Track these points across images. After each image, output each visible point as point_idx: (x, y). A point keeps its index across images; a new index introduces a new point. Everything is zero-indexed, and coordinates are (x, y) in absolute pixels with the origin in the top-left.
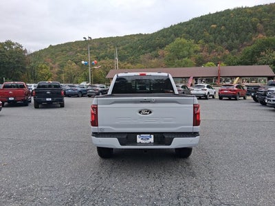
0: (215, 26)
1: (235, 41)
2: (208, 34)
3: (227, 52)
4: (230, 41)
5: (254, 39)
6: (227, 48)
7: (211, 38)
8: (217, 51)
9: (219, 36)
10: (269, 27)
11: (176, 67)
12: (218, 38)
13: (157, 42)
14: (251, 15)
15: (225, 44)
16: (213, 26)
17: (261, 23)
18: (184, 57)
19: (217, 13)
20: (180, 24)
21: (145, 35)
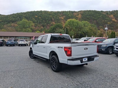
0: (37, 16)
1: (45, 24)
2: (34, 19)
3: (42, 27)
4: (43, 23)
5: (51, 23)
6: (42, 26)
7: (36, 21)
8: (38, 27)
9: (39, 21)
10: (56, 20)
11: (23, 32)
12: (38, 22)
13: (11, 19)
14: (50, 14)
15: (41, 24)
16: (36, 16)
17: (53, 18)
18: (27, 28)
19: (37, 11)
20: (21, 13)
21: (3, 15)
